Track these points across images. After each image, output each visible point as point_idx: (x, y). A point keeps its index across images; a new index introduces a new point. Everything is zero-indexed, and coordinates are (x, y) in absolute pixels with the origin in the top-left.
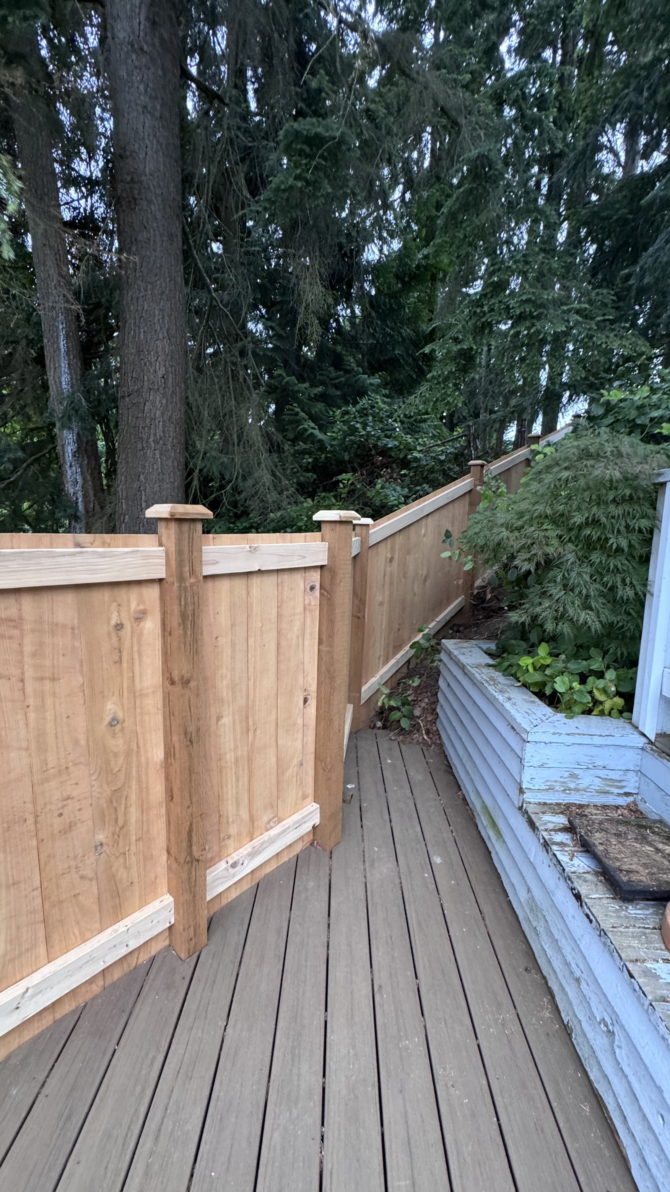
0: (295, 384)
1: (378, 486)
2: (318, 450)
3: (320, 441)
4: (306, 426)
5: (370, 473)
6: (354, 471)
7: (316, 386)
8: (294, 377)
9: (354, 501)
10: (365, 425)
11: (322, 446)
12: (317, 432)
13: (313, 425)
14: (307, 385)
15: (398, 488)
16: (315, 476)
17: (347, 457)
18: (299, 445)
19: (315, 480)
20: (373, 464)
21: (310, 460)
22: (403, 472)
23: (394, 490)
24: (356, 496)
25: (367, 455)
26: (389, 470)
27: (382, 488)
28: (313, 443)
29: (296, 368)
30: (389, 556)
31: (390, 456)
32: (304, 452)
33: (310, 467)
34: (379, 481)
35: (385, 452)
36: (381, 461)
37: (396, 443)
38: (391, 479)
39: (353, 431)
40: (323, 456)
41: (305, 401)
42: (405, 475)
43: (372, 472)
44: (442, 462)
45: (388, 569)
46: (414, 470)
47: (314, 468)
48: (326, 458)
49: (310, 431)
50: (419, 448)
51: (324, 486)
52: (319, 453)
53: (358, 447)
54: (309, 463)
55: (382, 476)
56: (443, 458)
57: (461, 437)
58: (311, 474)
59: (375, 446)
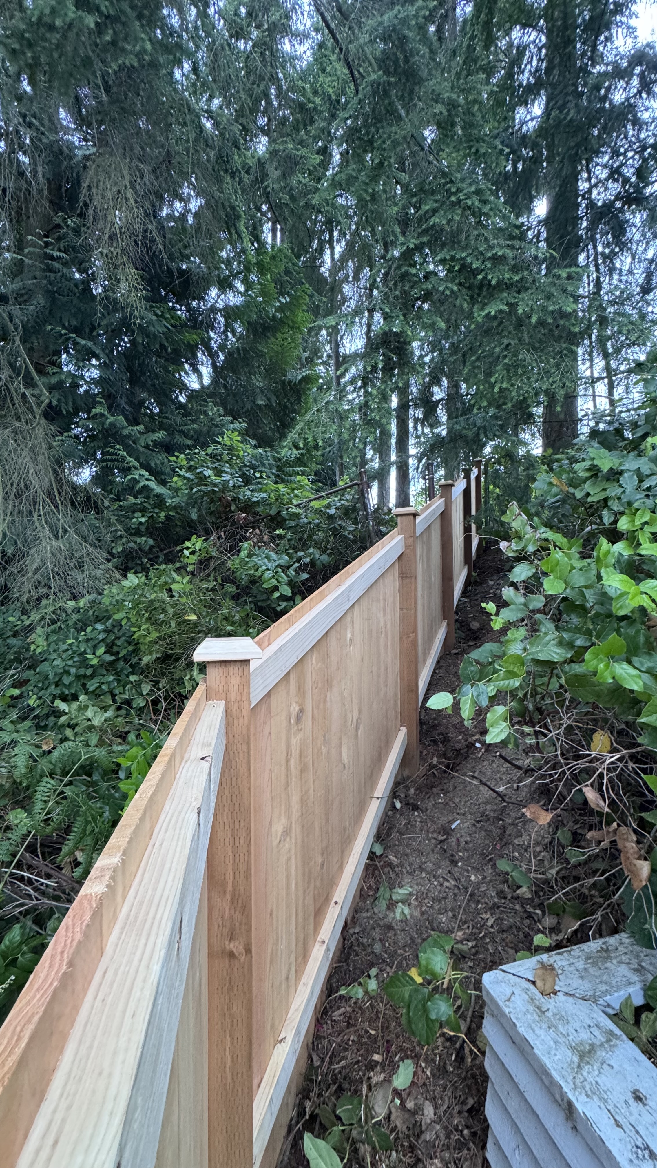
0: (123, 428)
1: (243, 554)
2: (155, 506)
3: (159, 496)
4: (137, 477)
5: (231, 536)
6: (208, 533)
7: (153, 431)
8: (121, 418)
9: (209, 575)
10: (219, 473)
11: (160, 502)
12: (153, 485)
13: (146, 474)
14: (141, 428)
15: (273, 555)
16: (151, 542)
17: (194, 516)
18: (126, 500)
19: (152, 547)
20: (233, 523)
21: (143, 520)
22: (277, 532)
23: (268, 558)
24: (212, 567)
25: (225, 512)
26: (257, 531)
27: (250, 555)
28: (148, 497)
29: (127, 408)
30: (295, 708)
31: (256, 514)
32: (134, 509)
33: (143, 529)
34: (246, 545)
35: (249, 507)
36: (245, 518)
37: (264, 495)
38: (260, 543)
39: (202, 479)
40: (163, 514)
41: (141, 449)
42: (280, 537)
43: (234, 534)
44: (331, 517)
45: (295, 741)
46: (292, 530)
47: (151, 529)
48: (167, 517)
49: (143, 483)
50: (295, 502)
51: (166, 555)
52: (156, 510)
53: (212, 501)
54: (141, 523)
55: (247, 539)
56: (332, 511)
57: (351, 487)
58: (144, 539)
59: (235, 499)
